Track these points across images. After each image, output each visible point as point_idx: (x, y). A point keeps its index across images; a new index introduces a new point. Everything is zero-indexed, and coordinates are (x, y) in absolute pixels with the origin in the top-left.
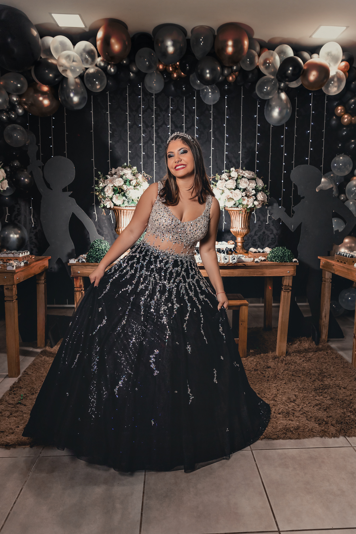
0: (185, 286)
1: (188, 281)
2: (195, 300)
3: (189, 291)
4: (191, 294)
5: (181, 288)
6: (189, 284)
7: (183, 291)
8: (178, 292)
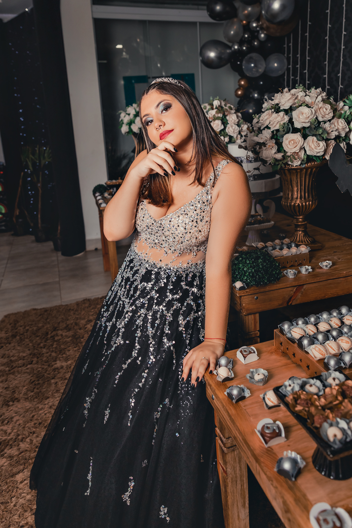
0: (146, 315)
1: (155, 307)
2: (151, 343)
3: (149, 325)
4: (150, 331)
5: (139, 317)
6: (155, 313)
7: (139, 322)
8: (132, 321)
